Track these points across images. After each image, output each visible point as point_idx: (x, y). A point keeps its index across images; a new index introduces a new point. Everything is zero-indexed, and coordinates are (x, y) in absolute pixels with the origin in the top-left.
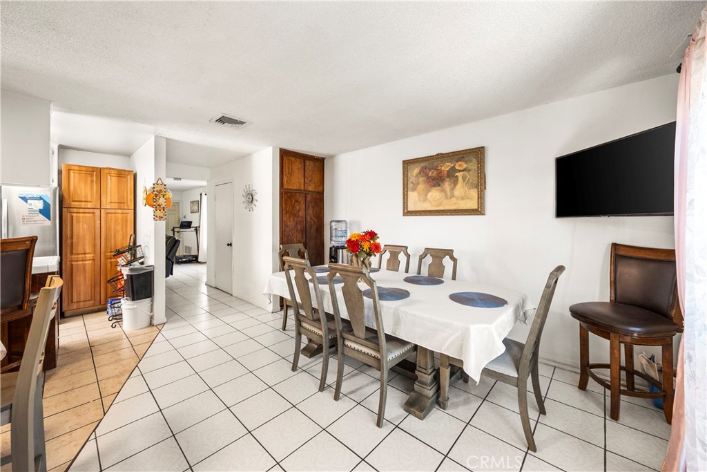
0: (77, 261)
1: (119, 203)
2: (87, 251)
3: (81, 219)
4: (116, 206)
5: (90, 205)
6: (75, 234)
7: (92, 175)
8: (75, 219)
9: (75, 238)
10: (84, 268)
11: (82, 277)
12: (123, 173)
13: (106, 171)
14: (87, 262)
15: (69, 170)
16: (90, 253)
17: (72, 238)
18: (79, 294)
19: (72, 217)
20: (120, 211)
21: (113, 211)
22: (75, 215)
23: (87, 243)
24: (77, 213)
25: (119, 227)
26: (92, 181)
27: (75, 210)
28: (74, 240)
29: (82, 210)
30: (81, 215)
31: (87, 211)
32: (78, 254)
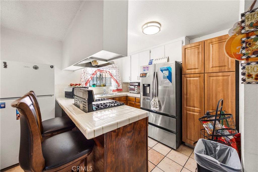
0: (190, 111)
1: (219, 66)
2: (196, 105)
3: (192, 82)
4: (217, 69)
5: (197, 71)
6: (188, 92)
7: (198, 48)
8: (188, 81)
9: (188, 94)
10: (194, 117)
11: (192, 123)
12: (223, 38)
13: (209, 42)
14: (195, 114)
15: (185, 49)
16: (197, 107)
17: (187, 95)
18: (191, 134)
19: (187, 80)
20: (220, 74)
21: (214, 74)
22: (188, 79)
23: (195, 99)
24: (189, 77)
25: (220, 89)
26: (198, 53)
27: (188, 76)
28: (188, 96)
29: (192, 75)
30: (192, 79)
31: (195, 75)
32: (190, 106)
